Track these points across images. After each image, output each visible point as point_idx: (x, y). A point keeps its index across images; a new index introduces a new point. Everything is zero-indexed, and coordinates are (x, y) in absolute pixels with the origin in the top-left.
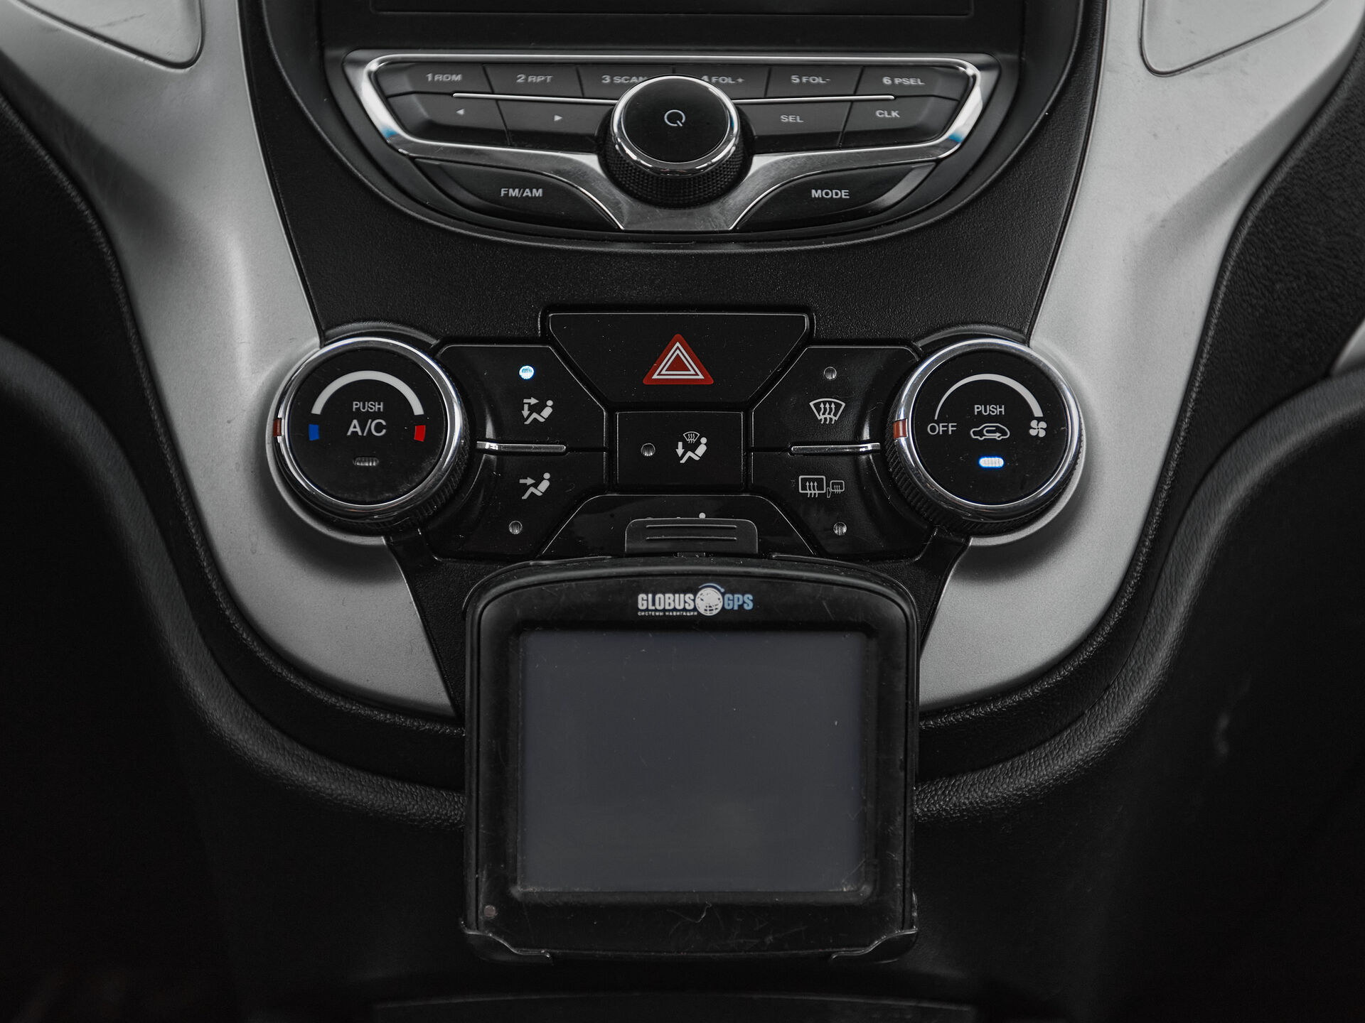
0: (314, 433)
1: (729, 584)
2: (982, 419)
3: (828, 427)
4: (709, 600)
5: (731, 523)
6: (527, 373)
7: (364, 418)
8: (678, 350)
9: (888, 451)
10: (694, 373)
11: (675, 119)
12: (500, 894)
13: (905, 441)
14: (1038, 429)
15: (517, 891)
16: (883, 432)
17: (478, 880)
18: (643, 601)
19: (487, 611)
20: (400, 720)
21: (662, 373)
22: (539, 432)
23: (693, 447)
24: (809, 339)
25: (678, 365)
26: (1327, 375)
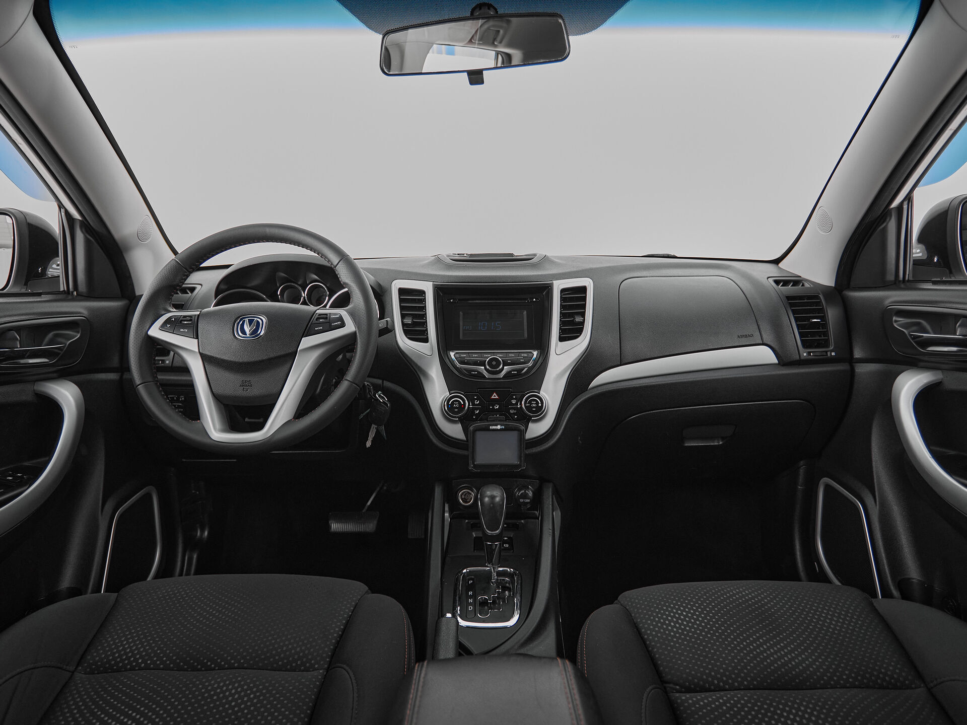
0: (450, 406)
1: (501, 425)
2: (533, 404)
3: (514, 404)
4: (499, 427)
5: (502, 417)
6: (475, 397)
7: (456, 404)
8: (495, 394)
9: (521, 407)
10: (497, 397)
11: (494, 363)
12: (473, 463)
13: (523, 406)
14: (540, 405)
15: (475, 463)
16: (521, 404)
17: (470, 462)
18: (491, 427)
19: (471, 428)
20: (459, 441)
21: (493, 397)
22: (477, 405)
23: (496, 407)
24: (512, 392)
25: (495, 396)
26: (587, 390)
